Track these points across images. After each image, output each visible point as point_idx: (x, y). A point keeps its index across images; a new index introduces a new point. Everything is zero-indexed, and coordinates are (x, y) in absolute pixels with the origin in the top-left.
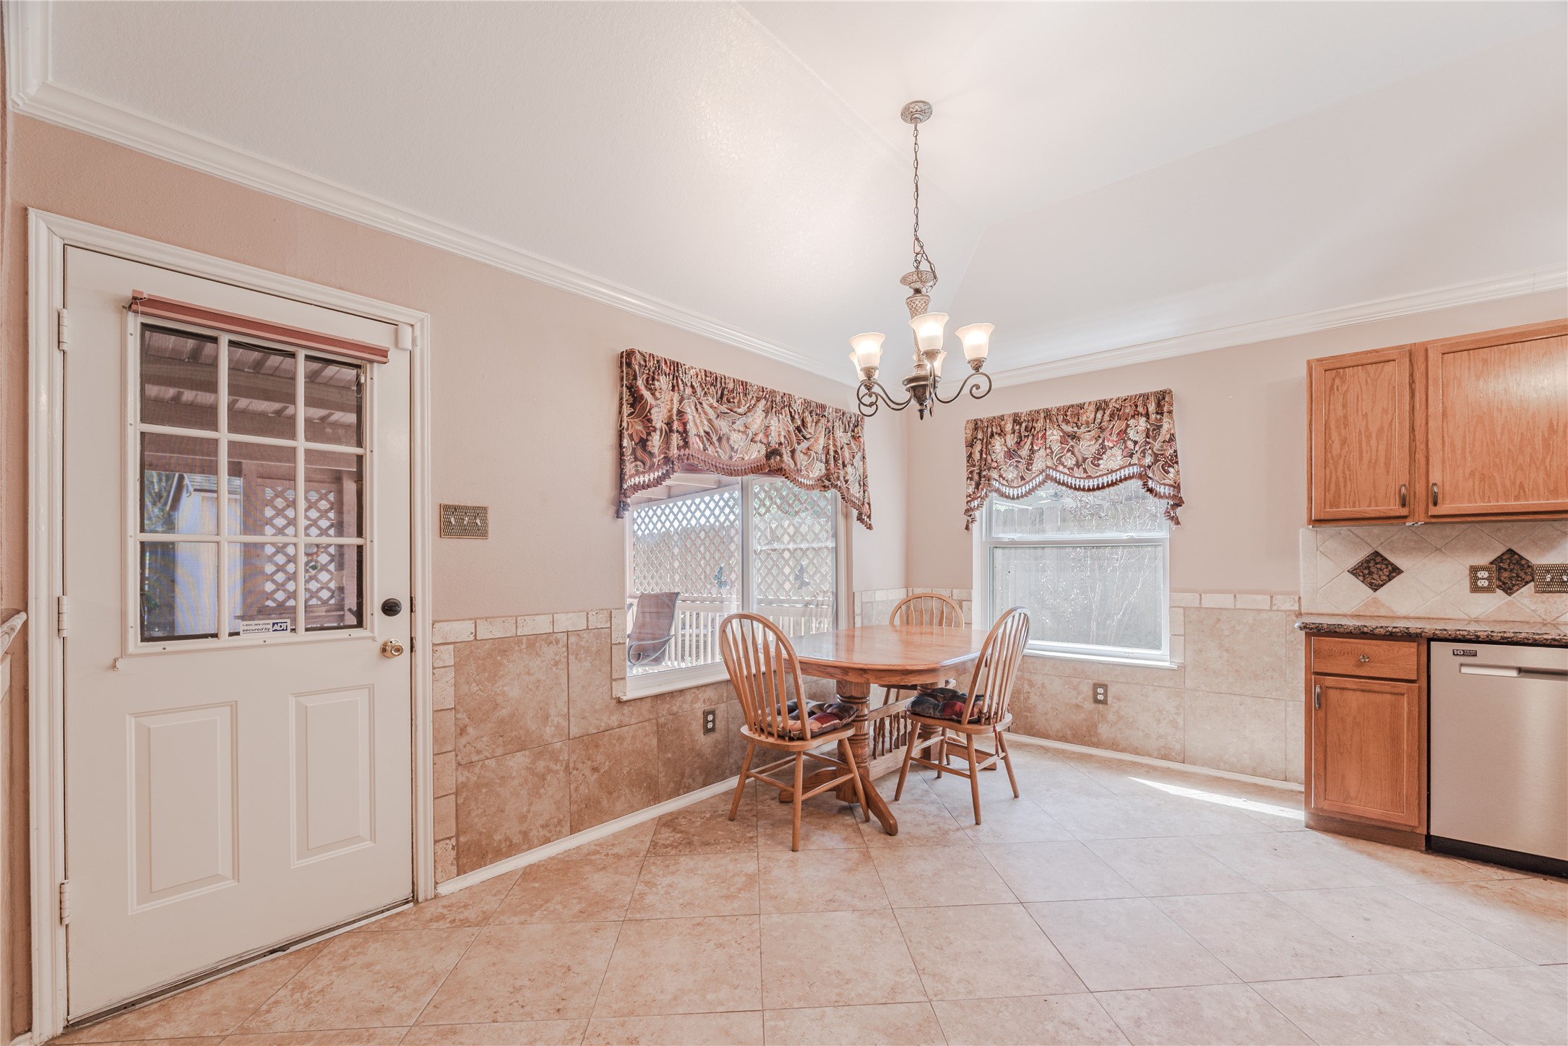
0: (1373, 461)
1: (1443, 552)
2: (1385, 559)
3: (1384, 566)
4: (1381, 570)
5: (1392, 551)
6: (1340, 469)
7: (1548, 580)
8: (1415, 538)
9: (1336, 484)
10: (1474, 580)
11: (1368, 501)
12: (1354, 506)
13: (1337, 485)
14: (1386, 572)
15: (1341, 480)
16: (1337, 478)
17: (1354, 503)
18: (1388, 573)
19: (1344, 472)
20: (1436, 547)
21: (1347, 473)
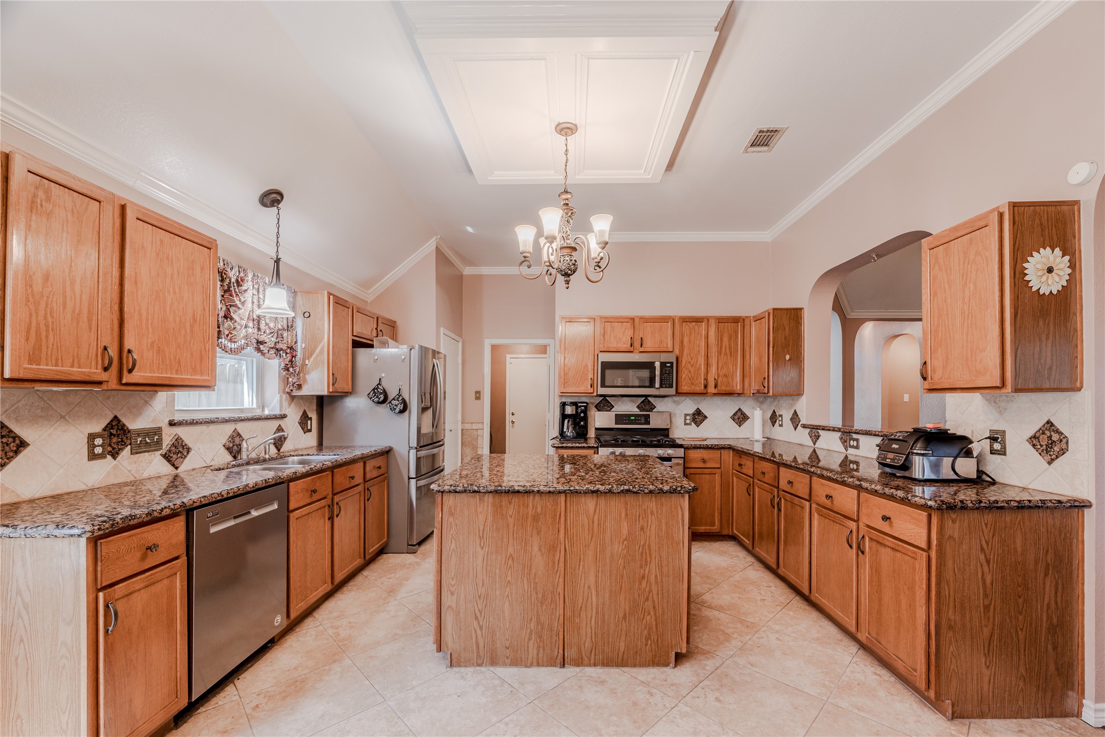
0: (77, 312)
1: (67, 421)
2: (11, 431)
3: (10, 440)
4: (7, 445)
5: (17, 420)
6: (42, 313)
7: (139, 442)
8: (42, 404)
9: (36, 332)
10: (91, 446)
11: (71, 360)
12: (56, 365)
13: (38, 333)
14: (13, 446)
15: (43, 327)
16: (38, 324)
17: (57, 360)
18: (15, 448)
19: (45, 318)
20: (60, 415)
21: (50, 319)
